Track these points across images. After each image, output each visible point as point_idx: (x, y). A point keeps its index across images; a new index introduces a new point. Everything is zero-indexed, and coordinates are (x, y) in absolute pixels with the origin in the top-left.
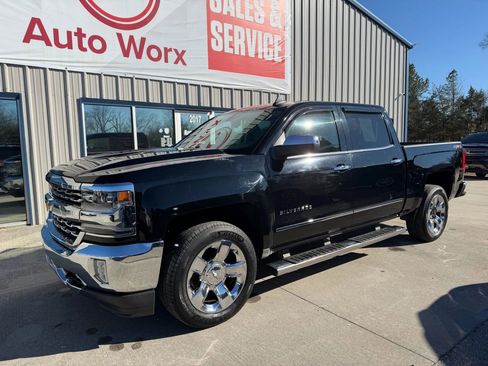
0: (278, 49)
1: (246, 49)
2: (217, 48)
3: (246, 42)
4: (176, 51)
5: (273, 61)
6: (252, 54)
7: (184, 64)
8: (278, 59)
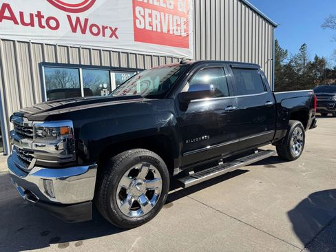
0: (184, 27)
1: (161, 27)
2: (141, 27)
3: (161, 22)
4: (111, 28)
5: (181, 36)
6: (165, 31)
7: (117, 37)
8: (184, 34)
